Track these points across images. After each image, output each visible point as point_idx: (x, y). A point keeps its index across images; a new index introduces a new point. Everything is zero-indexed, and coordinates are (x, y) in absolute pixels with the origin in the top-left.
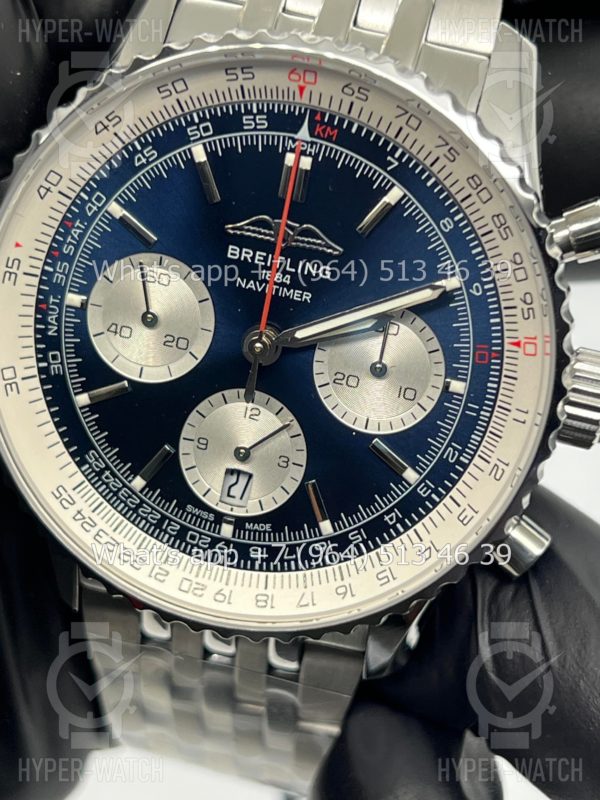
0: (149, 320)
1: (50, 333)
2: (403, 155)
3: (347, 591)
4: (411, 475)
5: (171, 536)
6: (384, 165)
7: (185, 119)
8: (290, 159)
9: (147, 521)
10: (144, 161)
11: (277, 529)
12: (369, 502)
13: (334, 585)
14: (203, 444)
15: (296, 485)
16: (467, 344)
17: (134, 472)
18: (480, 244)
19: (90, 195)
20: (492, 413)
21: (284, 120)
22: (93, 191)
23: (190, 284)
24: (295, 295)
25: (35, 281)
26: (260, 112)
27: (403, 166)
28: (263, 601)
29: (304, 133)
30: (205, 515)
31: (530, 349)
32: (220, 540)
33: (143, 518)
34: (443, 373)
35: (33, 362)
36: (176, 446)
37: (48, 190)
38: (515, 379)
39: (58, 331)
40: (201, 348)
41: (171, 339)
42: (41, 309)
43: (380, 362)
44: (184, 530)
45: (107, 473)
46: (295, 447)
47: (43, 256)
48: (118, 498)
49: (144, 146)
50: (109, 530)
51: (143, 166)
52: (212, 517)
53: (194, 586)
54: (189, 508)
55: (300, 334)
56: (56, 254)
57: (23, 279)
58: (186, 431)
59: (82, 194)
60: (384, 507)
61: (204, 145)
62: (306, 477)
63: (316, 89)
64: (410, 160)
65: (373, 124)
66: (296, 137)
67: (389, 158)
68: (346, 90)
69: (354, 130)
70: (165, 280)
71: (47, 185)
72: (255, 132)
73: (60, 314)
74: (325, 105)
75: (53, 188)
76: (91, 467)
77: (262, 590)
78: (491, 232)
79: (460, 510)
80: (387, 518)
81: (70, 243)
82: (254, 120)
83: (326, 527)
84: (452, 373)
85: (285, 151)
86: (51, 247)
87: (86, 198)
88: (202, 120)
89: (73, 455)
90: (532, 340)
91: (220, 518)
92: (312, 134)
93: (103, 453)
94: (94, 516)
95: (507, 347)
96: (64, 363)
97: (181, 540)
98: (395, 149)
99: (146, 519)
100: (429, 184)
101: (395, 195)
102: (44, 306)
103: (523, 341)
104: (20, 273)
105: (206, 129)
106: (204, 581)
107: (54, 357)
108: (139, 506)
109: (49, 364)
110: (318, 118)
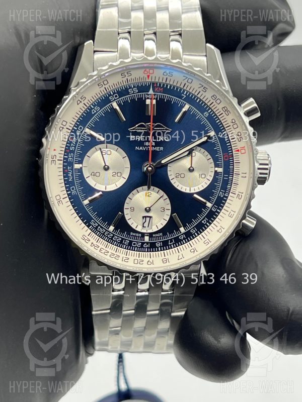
0: (106, 168)
1: (70, 180)
2: (187, 93)
3: (194, 250)
4: (209, 205)
5: (126, 245)
6: (181, 97)
7: (108, 94)
8: (148, 102)
9: (117, 242)
10: (95, 111)
11: (165, 234)
12: (196, 218)
13: (189, 249)
14: (132, 209)
15: (169, 217)
16: (221, 154)
17: (109, 225)
18: (219, 119)
19: (77, 127)
20: (233, 176)
21: (143, 88)
22: (78, 125)
23: (119, 152)
24: (157, 149)
25: (62, 162)
26: (134, 87)
27: (188, 97)
28: (165, 261)
29: (151, 92)
30: (137, 235)
31: (243, 151)
32: (145, 243)
33: (115, 241)
34: (213, 166)
35: (65, 192)
36: (123, 212)
37: (63, 128)
38: (239, 163)
39: (73, 179)
40: (126, 174)
41: (114, 173)
42: (65, 172)
43: (191, 167)
44: (131, 242)
45: (99, 227)
46: (166, 203)
47: (63, 152)
48: (105, 236)
49: (94, 106)
50: (104, 248)
51: (95, 113)
52: (140, 235)
53: (139, 261)
54: (131, 233)
55: (163, 162)
56: (68, 151)
57: (58, 162)
58: (126, 206)
59: (75, 128)
60: (201, 218)
61: (116, 102)
62: (172, 213)
63: (154, 76)
64: (189, 94)
65: (175, 84)
66: (149, 93)
67: (182, 95)
68: (165, 74)
69: (168, 88)
70: (109, 153)
71: (62, 126)
72: (134, 94)
73: (73, 172)
74: (157, 81)
75: (64, 127)
76: (93, 226)
77: (163, 257)
78: (222, 114)
79: (229, 213)
80: (203, 222)
81: (73, 146)
82: (133, 90)
83: (182, 230)
84: (217, 166)
85: (145, 99)
86: (66, 149)
87: (76, 129)
88: (114, 93)
89: (85, 223)
90: (243, 148)
91: (143, 235)
92: (154, 91)
93: (97, 221)
94: (97, 244)
95: (234, 153)
96: (77, 190)
97: (130, 246)
98: (184, 91)
99: (116, 241)
100: (198, 101)
101: (187, 107)
102: (66, 171)
103: (240, 149)
104: (56, 160)
105: (116, 96)
106: (142, 259)
107: (73, 189)
108: (113, 237)
109: (71, 192)
110: (155, 85)
